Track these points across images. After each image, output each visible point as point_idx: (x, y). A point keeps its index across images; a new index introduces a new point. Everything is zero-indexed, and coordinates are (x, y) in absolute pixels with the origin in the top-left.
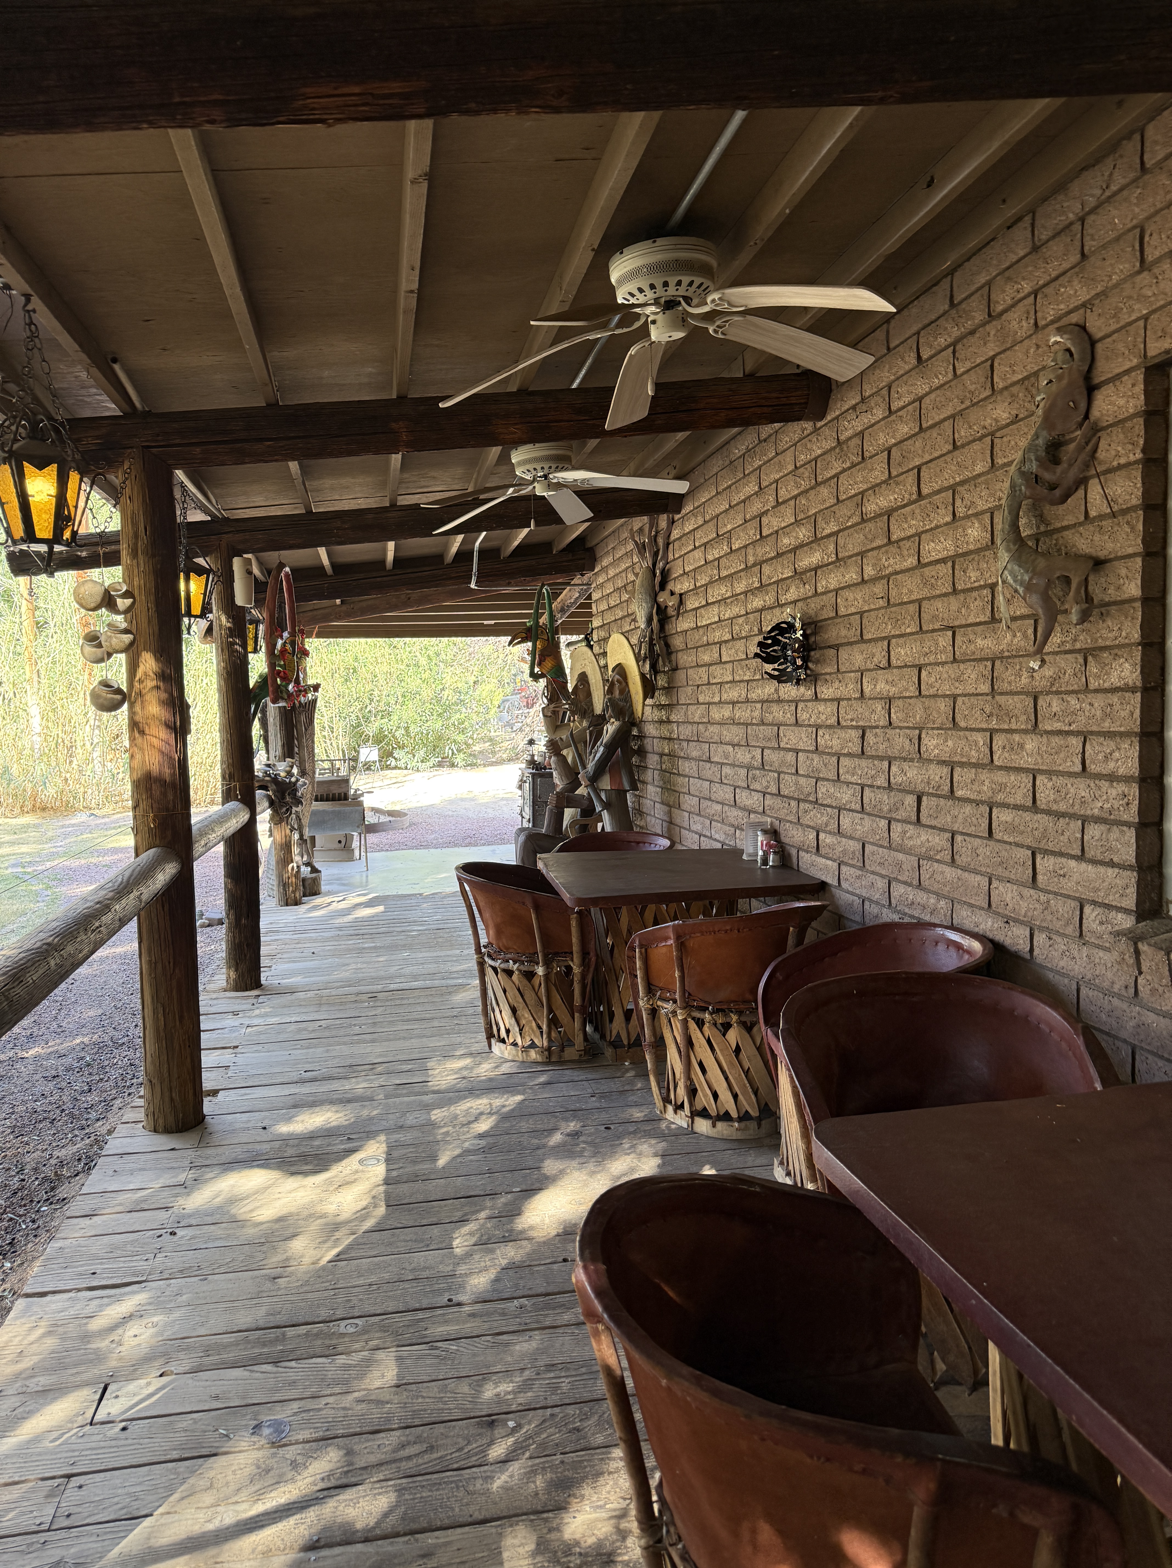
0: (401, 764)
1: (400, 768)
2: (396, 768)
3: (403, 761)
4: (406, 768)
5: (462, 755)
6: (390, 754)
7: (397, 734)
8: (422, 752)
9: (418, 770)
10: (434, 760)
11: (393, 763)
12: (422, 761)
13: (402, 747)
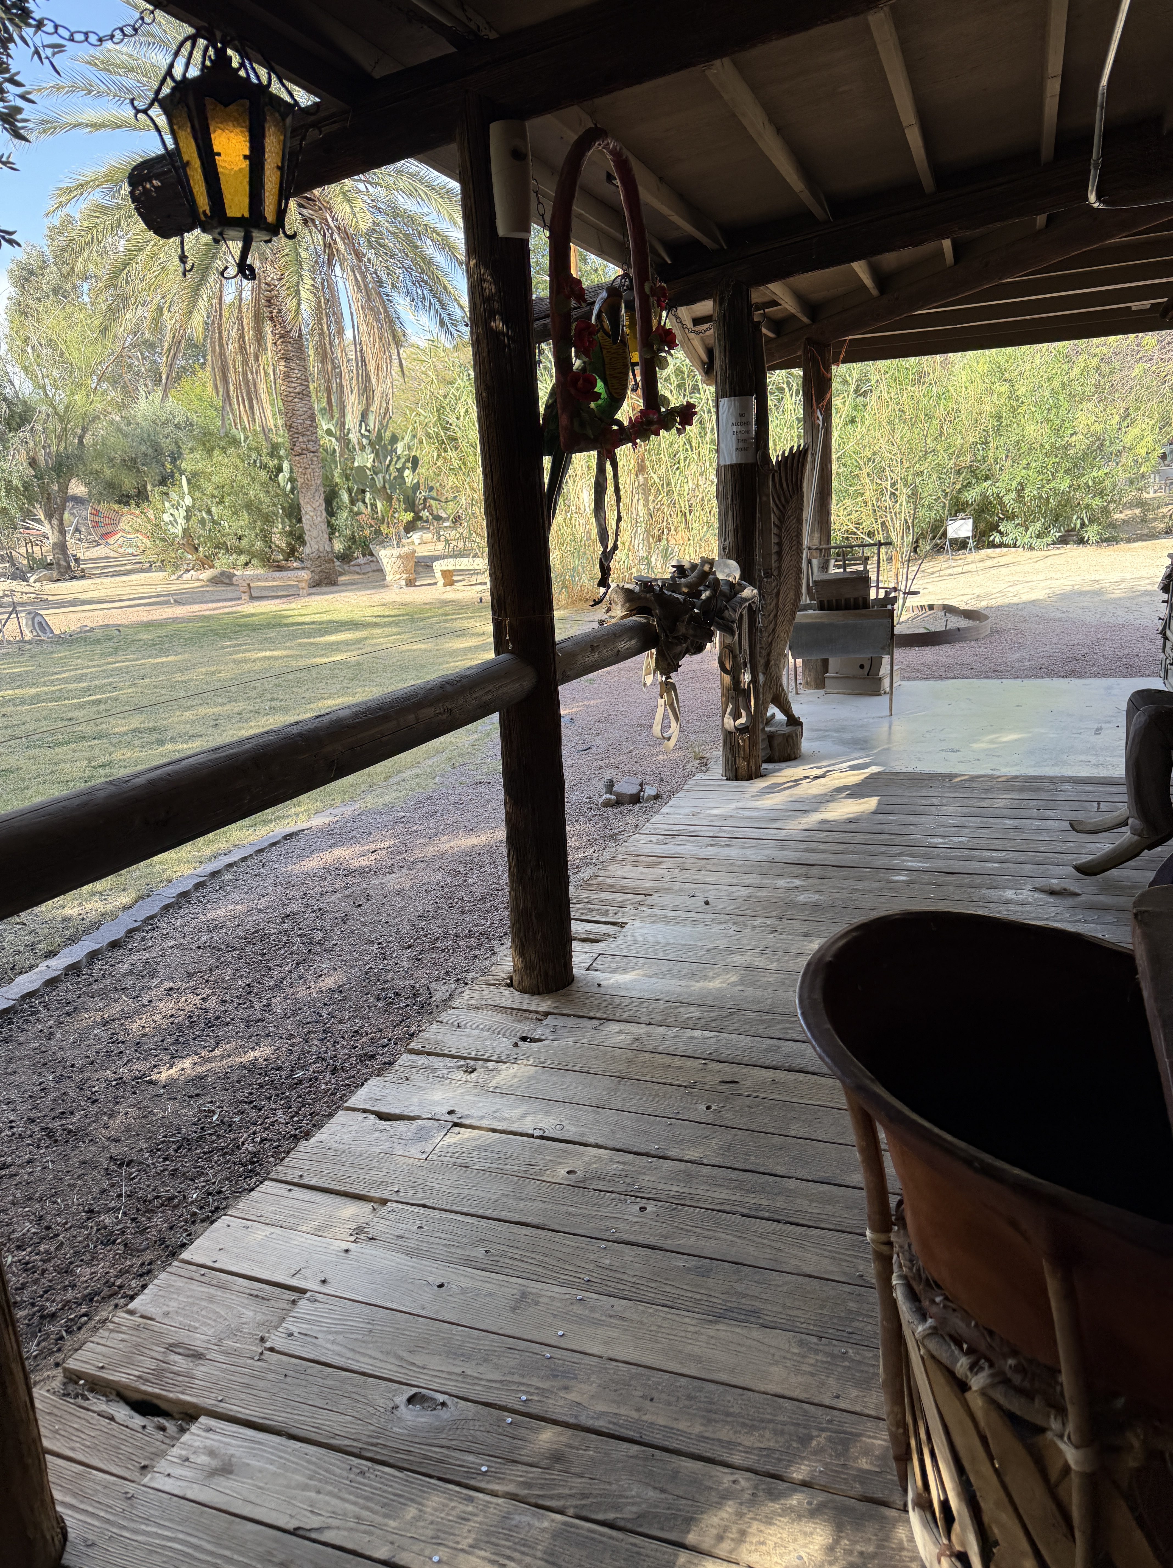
0: (1007, 540)
1: (1006, 546)
2: (1001, 545)
3: (1011, 536)
4: (1015, 546)
5: (1095, 527)
6: (995, 527)
7: (1006, 500)
8: (1038, 525)
9: (1031, 548)
10: (1055, 534)
11: (998, 540)
12: (1038, 536)
13: (1011, 517)
